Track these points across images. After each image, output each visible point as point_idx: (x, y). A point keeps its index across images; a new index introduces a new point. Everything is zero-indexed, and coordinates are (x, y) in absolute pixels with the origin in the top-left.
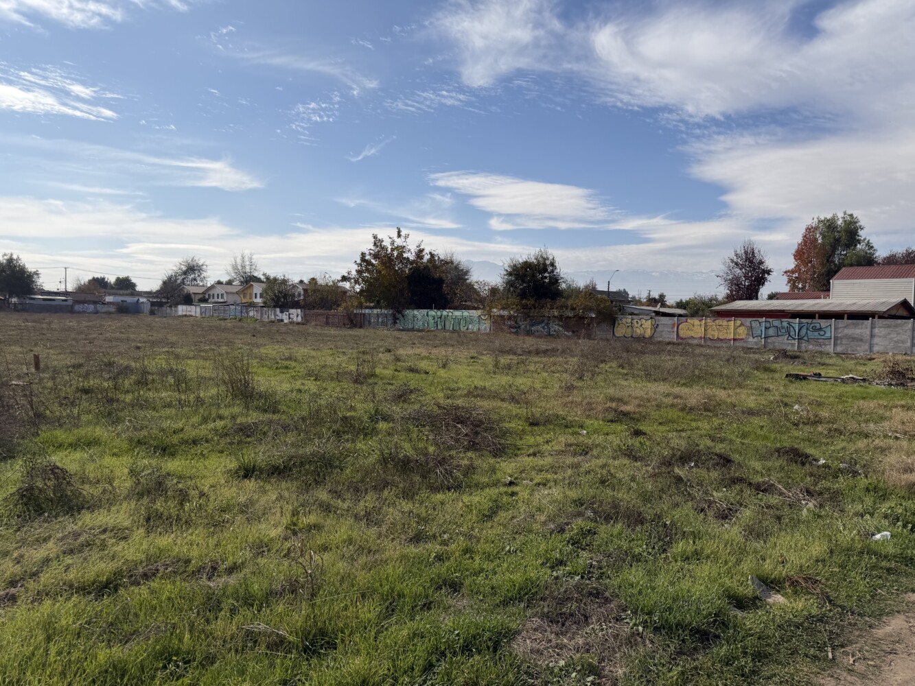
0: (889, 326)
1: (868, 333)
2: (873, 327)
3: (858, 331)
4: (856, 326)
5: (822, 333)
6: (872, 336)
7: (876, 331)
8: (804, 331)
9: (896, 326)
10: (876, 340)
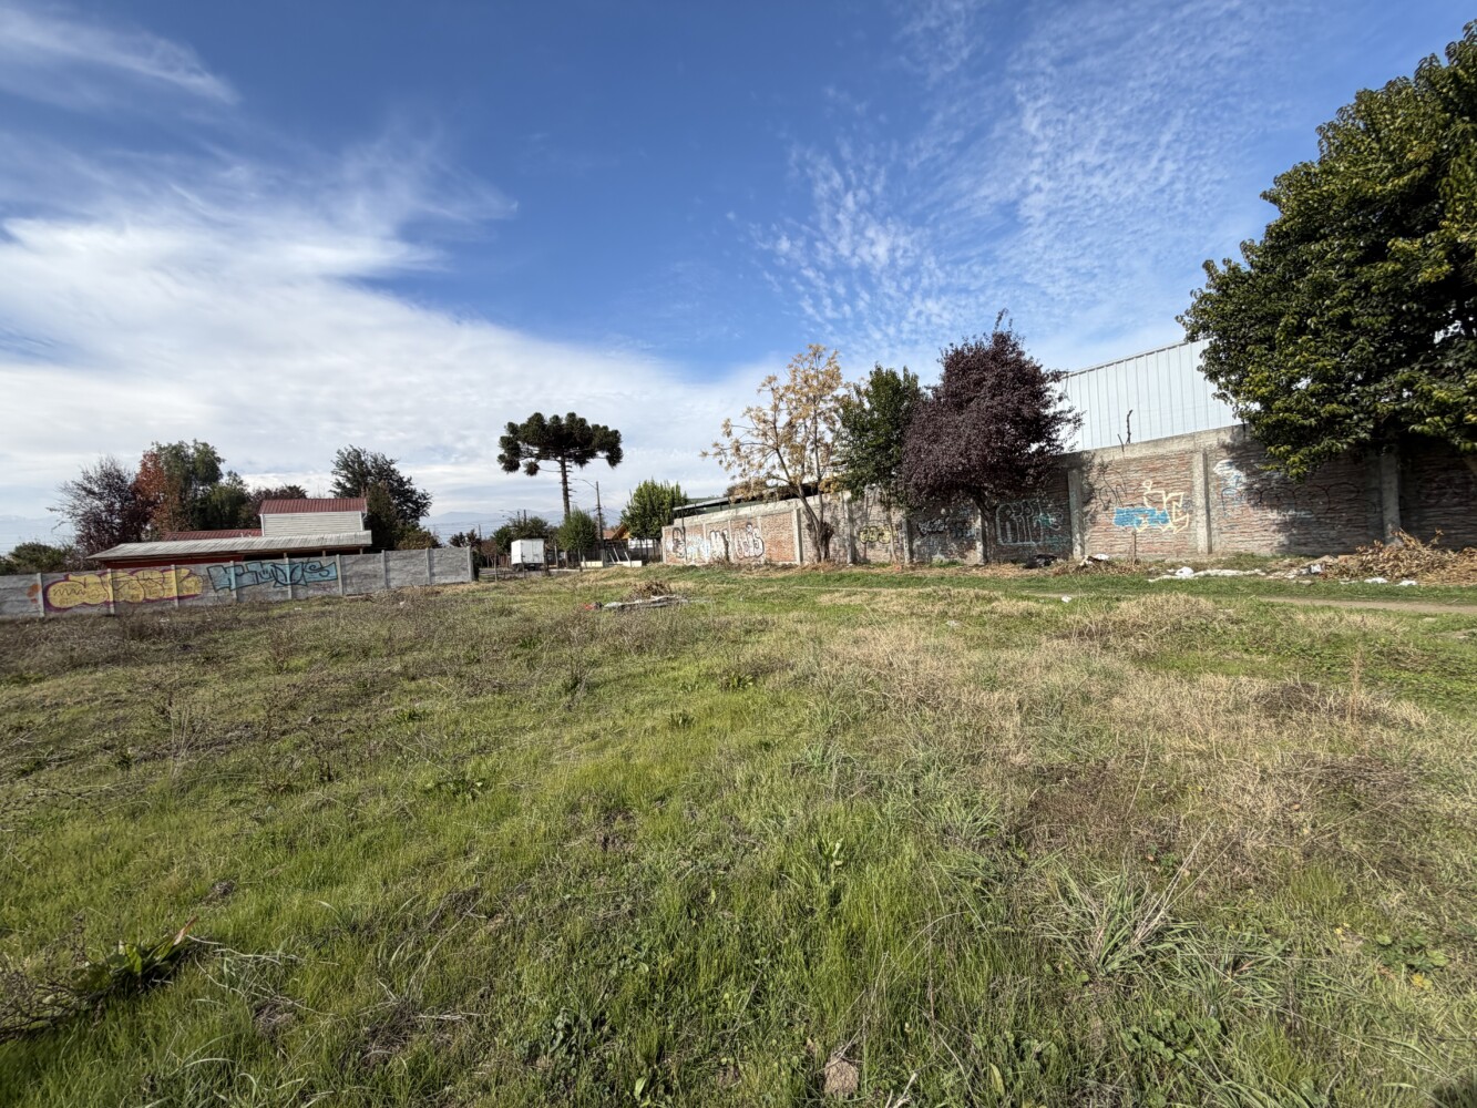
0: (405, 558)
1: (383, 567)
2: (386, 561)
3: (370, 567)
4: (367, 561)
5: (325, 573)
6: (387, 571)
7: (391, 564)
8: (298, 573)
9: (412, 557)
10: (392, 575)
